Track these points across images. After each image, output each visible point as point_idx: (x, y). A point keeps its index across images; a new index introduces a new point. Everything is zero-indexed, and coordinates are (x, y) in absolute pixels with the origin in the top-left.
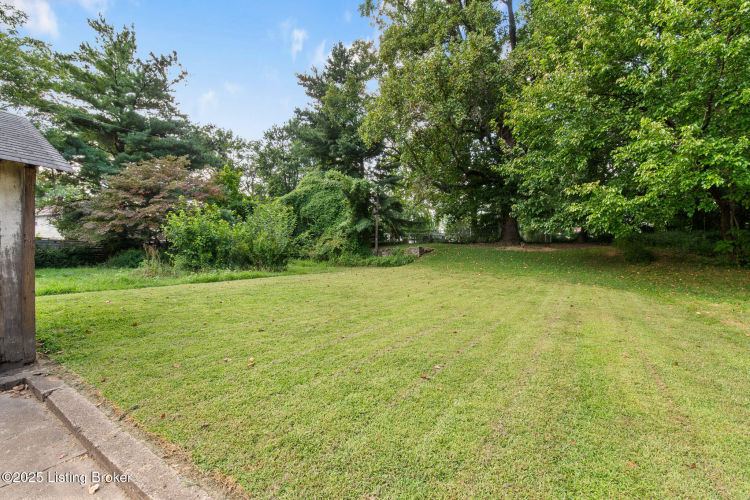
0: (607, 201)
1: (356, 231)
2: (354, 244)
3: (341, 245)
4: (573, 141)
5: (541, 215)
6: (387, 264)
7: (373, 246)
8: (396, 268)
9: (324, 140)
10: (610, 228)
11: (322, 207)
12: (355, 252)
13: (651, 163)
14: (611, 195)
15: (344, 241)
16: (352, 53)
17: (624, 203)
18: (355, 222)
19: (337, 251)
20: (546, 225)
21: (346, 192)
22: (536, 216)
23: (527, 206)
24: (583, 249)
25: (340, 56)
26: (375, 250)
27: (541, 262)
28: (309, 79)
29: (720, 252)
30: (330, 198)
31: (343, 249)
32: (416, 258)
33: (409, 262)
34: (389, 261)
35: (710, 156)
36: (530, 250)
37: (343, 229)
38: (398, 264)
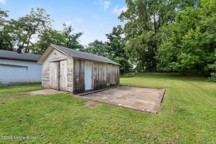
0: (176, 65)
1: (121, 69)
4: (170, 55)
5: (163, 67)
10: (177, 70)
13: (183, 60)
14: (177, 64)
16: (117, 28)
17: (179, 66)
20: (165, 69)
22: (162, 67)
23: (160, 65)
24: (172, 73)
25: (115, 29)
26: (124, 74)
27: (163, 76)
28: (108, 35)
29: (199, 74)
32: (135, 75)
34: (129, 76)
35: (193, 59)
36: (160, 74)
38: (131, 77)
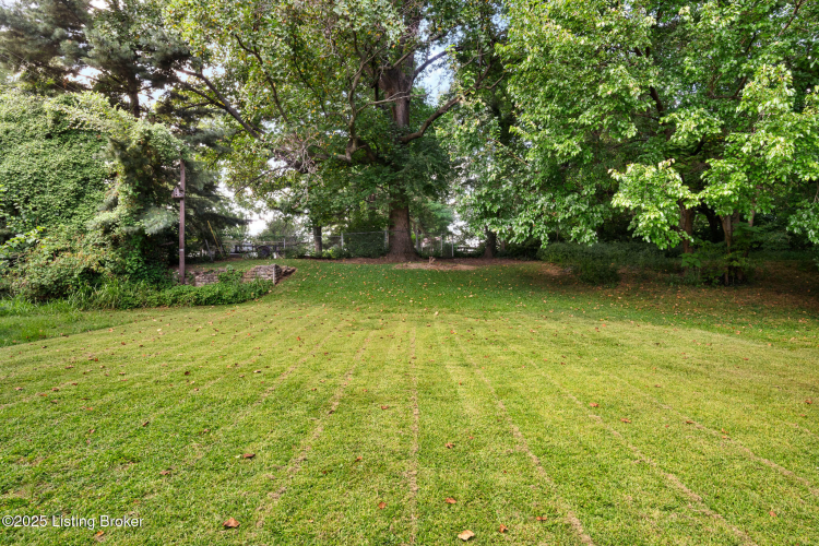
1: (141, 231)
2: (133, 261)
3: (102, 264)
6: (216, 301)
7: (174, 263)
8: (238, 308)
9: (42, 25)
11: (39, 179)
12: (136, 276)
15: (108, 254)
18: (138, 214)
19: (91, 276)
21: (120, 146)
26: (178, 272)
30: (61, 158)
31: (108, 269)
32: (270, 284)
33: (261, 294)
34: (220, 294)
37: (107, 228)
